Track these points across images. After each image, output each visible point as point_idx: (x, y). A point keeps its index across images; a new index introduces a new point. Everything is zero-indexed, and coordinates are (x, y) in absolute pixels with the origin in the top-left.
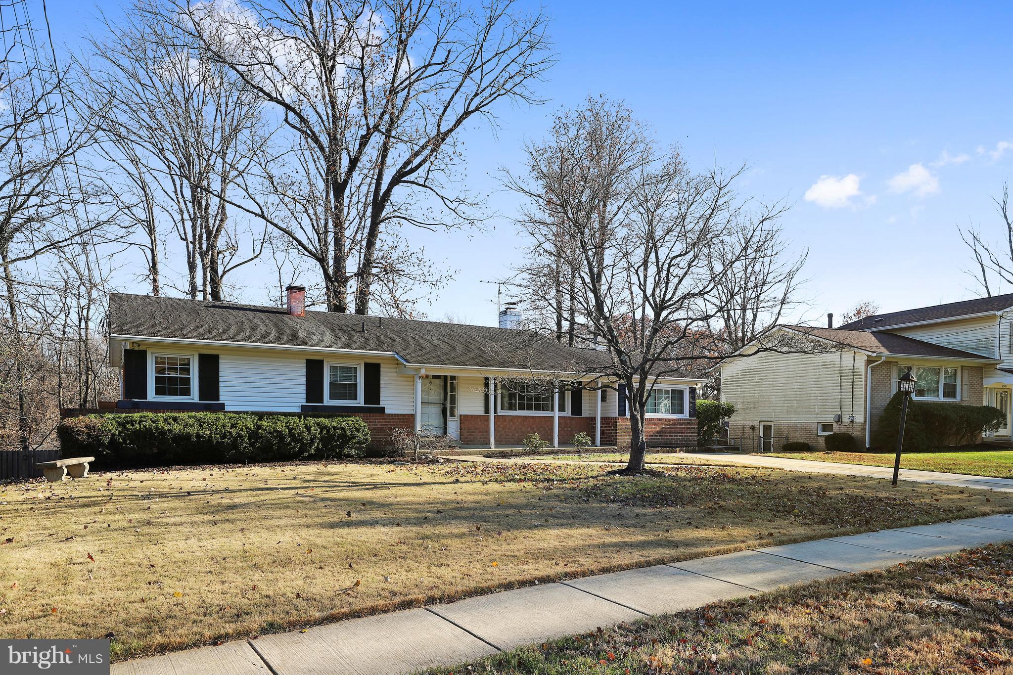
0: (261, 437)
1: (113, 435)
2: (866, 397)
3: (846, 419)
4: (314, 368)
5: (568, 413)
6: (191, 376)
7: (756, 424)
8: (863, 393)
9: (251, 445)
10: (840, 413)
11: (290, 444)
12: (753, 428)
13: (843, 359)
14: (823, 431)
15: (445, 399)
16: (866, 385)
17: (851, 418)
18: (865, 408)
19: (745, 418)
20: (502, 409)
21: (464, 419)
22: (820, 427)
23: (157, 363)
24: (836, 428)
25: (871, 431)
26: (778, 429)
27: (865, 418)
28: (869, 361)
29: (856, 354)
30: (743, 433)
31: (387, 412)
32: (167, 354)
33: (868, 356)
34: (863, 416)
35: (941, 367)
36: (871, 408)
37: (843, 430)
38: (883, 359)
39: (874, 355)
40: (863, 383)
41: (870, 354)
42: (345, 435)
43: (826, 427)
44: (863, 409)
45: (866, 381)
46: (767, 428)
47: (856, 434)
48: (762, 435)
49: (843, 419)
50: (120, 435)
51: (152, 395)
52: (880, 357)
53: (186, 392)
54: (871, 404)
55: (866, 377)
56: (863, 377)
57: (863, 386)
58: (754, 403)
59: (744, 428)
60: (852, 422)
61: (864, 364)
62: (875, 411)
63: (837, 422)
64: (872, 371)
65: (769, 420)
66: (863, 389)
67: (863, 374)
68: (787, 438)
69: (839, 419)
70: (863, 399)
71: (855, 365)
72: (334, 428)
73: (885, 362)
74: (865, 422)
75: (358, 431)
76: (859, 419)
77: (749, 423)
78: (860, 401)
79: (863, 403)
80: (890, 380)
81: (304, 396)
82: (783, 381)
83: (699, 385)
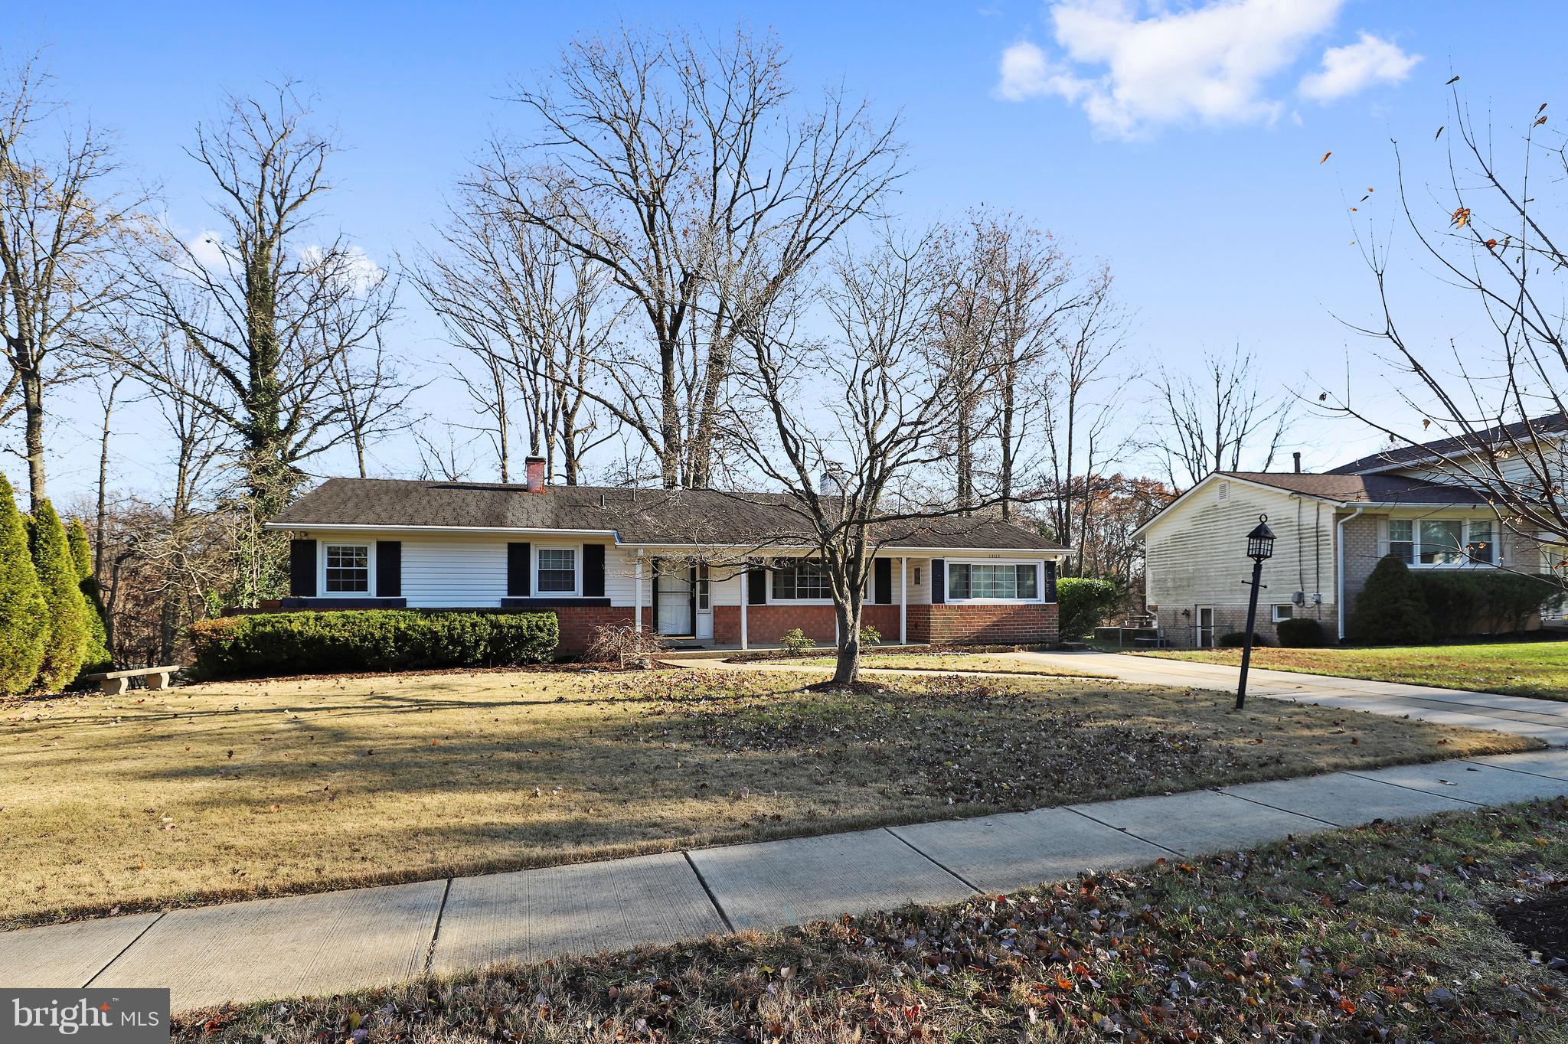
0: (411, 640)
1: (237, 639)
2: (1336, 567)
3: (1309, 600)
4: (518, 554)
5: (871, 600)
6: (368, 568)
7: (1191, 607)
8: (1332, 561)
9: (399, 649)
10: (1300, 590)
11: (446, 647)
12: (1187, 613)
13: (1302, 514)
14: (1280, 615)
15: (693, 586)
16: (1336, 549)
17: (1316, 598)
18: (1336, 582)
19: (1176, 601)
20: (774, 597)
21: (719, 611)
22: (1275, 611)
23: (330, 553)
24: (1297, 613)
25: (1346, 616)
26: (1220, 615)
27: (1336, 597)
28: (1339, 515)
29: (1321, 506)
30: (1176, 621)
31: (613, 604)
32: (340, 543)
33: (1337, 508)
34: (1332, 594)
35: (1465, 518)
36: (1345, 582)
37: (1306, 614)
38: (1359, 510)
39: (1344, 505)
40: (1332, 546)
41: (1338, 504)
42: (522, 635)
43: (1283, 610)
44: (1332, 584)
45: (1336, 544)
46: (1206, 613)
47: (1324, 619)
48: (1199, 623)
49: (1306, 599)
50: (244, 639)
51: (322, 591)
52: (1354, 508)
53: (363, 587)
54: (1345, 575)
55: (1336, 538)
56: (1331, 537)
57: (1332, 551)
58: (1188, 579)
59: (1176, 613)
60: (1318, 602)
61: (1331, 519)
62: (1352, 587)
63: (1297, 603)
64: (1345, 528)
65: (1207, 602)
66: (1332, 556)
67: (1331, 533)
68: (1231, 627)
69: (1300, 598)
70: (1332, 570)
71: (1320, 521)
72: (511, 627)
73: (1361, 515)
74: (1336, 602)
75: (541, 630)
76: (1328, 598)
77: (1182, 606)
78: (1328, 572)
79: (1332, 574)
80: (1376, 541)
81: (506, 588)
82: (1225, 548)
83: (1059, 558)
